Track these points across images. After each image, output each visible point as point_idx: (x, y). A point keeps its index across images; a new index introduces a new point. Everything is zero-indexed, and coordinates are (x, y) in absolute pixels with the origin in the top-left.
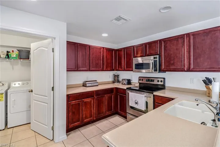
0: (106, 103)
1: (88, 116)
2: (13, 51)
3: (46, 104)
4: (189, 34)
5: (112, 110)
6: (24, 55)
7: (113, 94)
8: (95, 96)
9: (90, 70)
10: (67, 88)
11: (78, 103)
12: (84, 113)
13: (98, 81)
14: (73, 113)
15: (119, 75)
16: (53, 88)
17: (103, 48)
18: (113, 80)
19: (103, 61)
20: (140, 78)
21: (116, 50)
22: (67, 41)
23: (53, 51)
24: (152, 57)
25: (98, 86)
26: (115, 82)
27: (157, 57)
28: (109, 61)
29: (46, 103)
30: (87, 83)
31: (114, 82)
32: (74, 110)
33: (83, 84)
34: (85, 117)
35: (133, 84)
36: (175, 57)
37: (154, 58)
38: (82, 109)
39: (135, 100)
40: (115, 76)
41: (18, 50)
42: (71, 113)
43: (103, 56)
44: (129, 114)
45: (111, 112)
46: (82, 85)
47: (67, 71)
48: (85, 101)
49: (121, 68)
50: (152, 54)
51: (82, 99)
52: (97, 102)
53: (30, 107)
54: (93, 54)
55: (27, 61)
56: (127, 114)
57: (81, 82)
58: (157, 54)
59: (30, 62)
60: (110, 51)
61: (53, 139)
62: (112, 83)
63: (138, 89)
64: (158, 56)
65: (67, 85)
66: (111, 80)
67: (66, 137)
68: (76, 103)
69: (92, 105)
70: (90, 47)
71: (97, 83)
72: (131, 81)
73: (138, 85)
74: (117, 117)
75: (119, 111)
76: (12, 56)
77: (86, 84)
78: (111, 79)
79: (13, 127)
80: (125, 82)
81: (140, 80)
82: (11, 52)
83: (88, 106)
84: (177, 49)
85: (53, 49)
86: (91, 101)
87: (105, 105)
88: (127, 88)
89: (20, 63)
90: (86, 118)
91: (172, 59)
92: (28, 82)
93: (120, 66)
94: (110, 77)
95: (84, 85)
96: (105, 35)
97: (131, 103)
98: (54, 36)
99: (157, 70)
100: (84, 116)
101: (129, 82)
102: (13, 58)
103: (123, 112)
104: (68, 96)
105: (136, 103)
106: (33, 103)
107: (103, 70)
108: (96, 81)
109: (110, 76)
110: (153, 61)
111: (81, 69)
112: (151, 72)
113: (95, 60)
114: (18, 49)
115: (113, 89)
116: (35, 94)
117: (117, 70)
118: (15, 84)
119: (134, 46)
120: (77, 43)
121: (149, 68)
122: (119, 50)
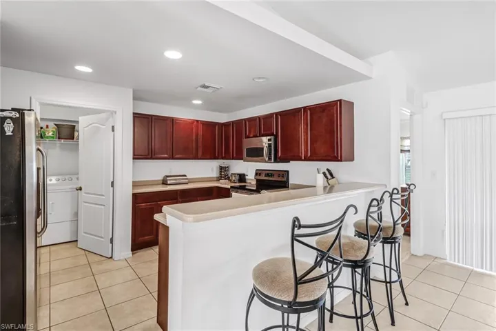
2: (47, 127)
3: (103, 207)
6: (65, 132)
8: (179, 198)
9: (173, 158)
11: (151, 208)
13: (189, 177)
14: (143, 221)
15: (228, 168)
16: (113, 183)
17: (197, 121)
18: (219, 175)
19: (197, 143)
20: (258, 172)
21: (221, 125)
22: (134, 113)
23: (113, 130)
24: (265, 140)
25: (187, 183)
26: (221, 179)
27: (271, 139)
29: (101, 205)
30: (168, 178)
31: (219, 179)
33: (163, 180)
35: (248, 181)
40: (221, 168)
41: (56, 125)
42: (139, 221)
43: (197, 135)
46: (161, 182)
47: (134, 158)
48: (163, 205)
49: (229, 154)
51: (157, 202)
53: (76, 214)
55: (70, 142)
57: (160, 178)
59: (78, 144)
60: (209, 125)
61: (111, 257)
62: (217, 181)
63: (255, 188)
64: (272, 137)
65: (133, 182)
66: (215, 176)
67: (131, 255)
68: (148, 207)
70: (172, 120)
71: (187, 179)
72: (247, 177)
73: (254, 182)
76: (47, 135)
77: (167, 181)
78: (215, 174)
79: (49, 245)
80: (234, 179)
81: (256, 174)
82: (45, 127)
84: (294, 128)
85: (113, 127)
88: (232, 187)
89: (58, 145)
92: (71, 176)
94: (212, 170)
95: (164, 182)
98: (115, 110)
101: (242, 178)
102: (47, 137)
104: (135, 196)
106: (82, 206)
108: (185, 176)
110: (267, 145)
111: (159, 156)
114: (57, 123)
116: (85, 193)
117: (222, 158)
118: (51, 180)
119: (245, 120)
120: (152, 116)
121: (263, 156)
122: (226, 125)
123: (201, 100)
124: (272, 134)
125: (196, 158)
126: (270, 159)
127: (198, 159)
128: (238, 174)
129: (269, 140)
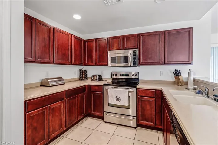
0: (79, 106)
1: (57, 128)
4: (165, 32)
5: (84, 113)
7: (85, 93)
8: (65, 98)
9: (54, 63)
10: (25, 89)
11: (42, 113)
12: (51, 124)
13: (64, 78)
14: (35, 129)
15: (87, 71)
17: (71, 35)
18: (79, 77)
19: (71, 52)
20: (113, 73)
21: (85, 41)
24: (131, 51)
25: (64, 84)
26: (82, 79)
27: (136, 51)
28: (78, 53)
30: (50, 81)
31: (80, 79)
32: (35, 124)
33: (41, 83)
34: (52, 131)
35: (104, 80)
36: (153, 52)
37: (133, 52)
38: (49, 119)
39: (115, 96)
40: (82, 72)
42: (30, 131)
44: (106, 113)
45: (83, 115)
46: (39, 85)
48: (52, 107)
49: (92, 62)
50: (130, 48)
51: (48, 105)
52: (68, 105)
54: (58, 40)
56: (104, 113)
58: (135, 47)
60: (79, 40)
62: (78, 80)
65: (25, 85)
68: (39, 112)
69: (62, 111)
71: (63, 80)
72: (102, 77)
74: (90, 119)
75: (93, 112)
77: (49, 83)
78: (76, 76)
80: (96, 79)
81: (113, 75)
83: (57, 114)
84: (154, 44)
86: (60, 106)
87: (77, 109)
88: (104, 85)
90: (54, 131)
91: (150, 53)
93: (90, 60)
94: (75, 74)
95: (44, 85)
96: (77, 17)
97: (112, 100)
99: (136, 64)
100: (51, 129)
101: (100, 79)
103: (98, 112)
105: (118, 99)
107: (70, 64)
108: (61, 78)
109: (75, 72)
110: (132, 55)
112: (129, 65)
113: (62, 49)
115: (85, 87)
117: (86, 65)
119: (108, 38)
122: (89, 41)
123: (80, 15)
127: (72, 64)
128: (98, 75)
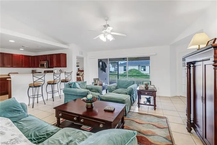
9: (12, 67)
17: (22, 55)
21: (32, 57)
57: (7, 74)
64: (47, 61)
70: (12, 55)
95: (9, 75)
111: (7, 66)
117: (33, 67)
119: (40, 56)
120: (3, 53)
121: (44, 66)
122: (34, 57)
123: (23, 49)
124: (47, 60)
125: (22, 67)
126: (46, 67)
129: (46, 62)
